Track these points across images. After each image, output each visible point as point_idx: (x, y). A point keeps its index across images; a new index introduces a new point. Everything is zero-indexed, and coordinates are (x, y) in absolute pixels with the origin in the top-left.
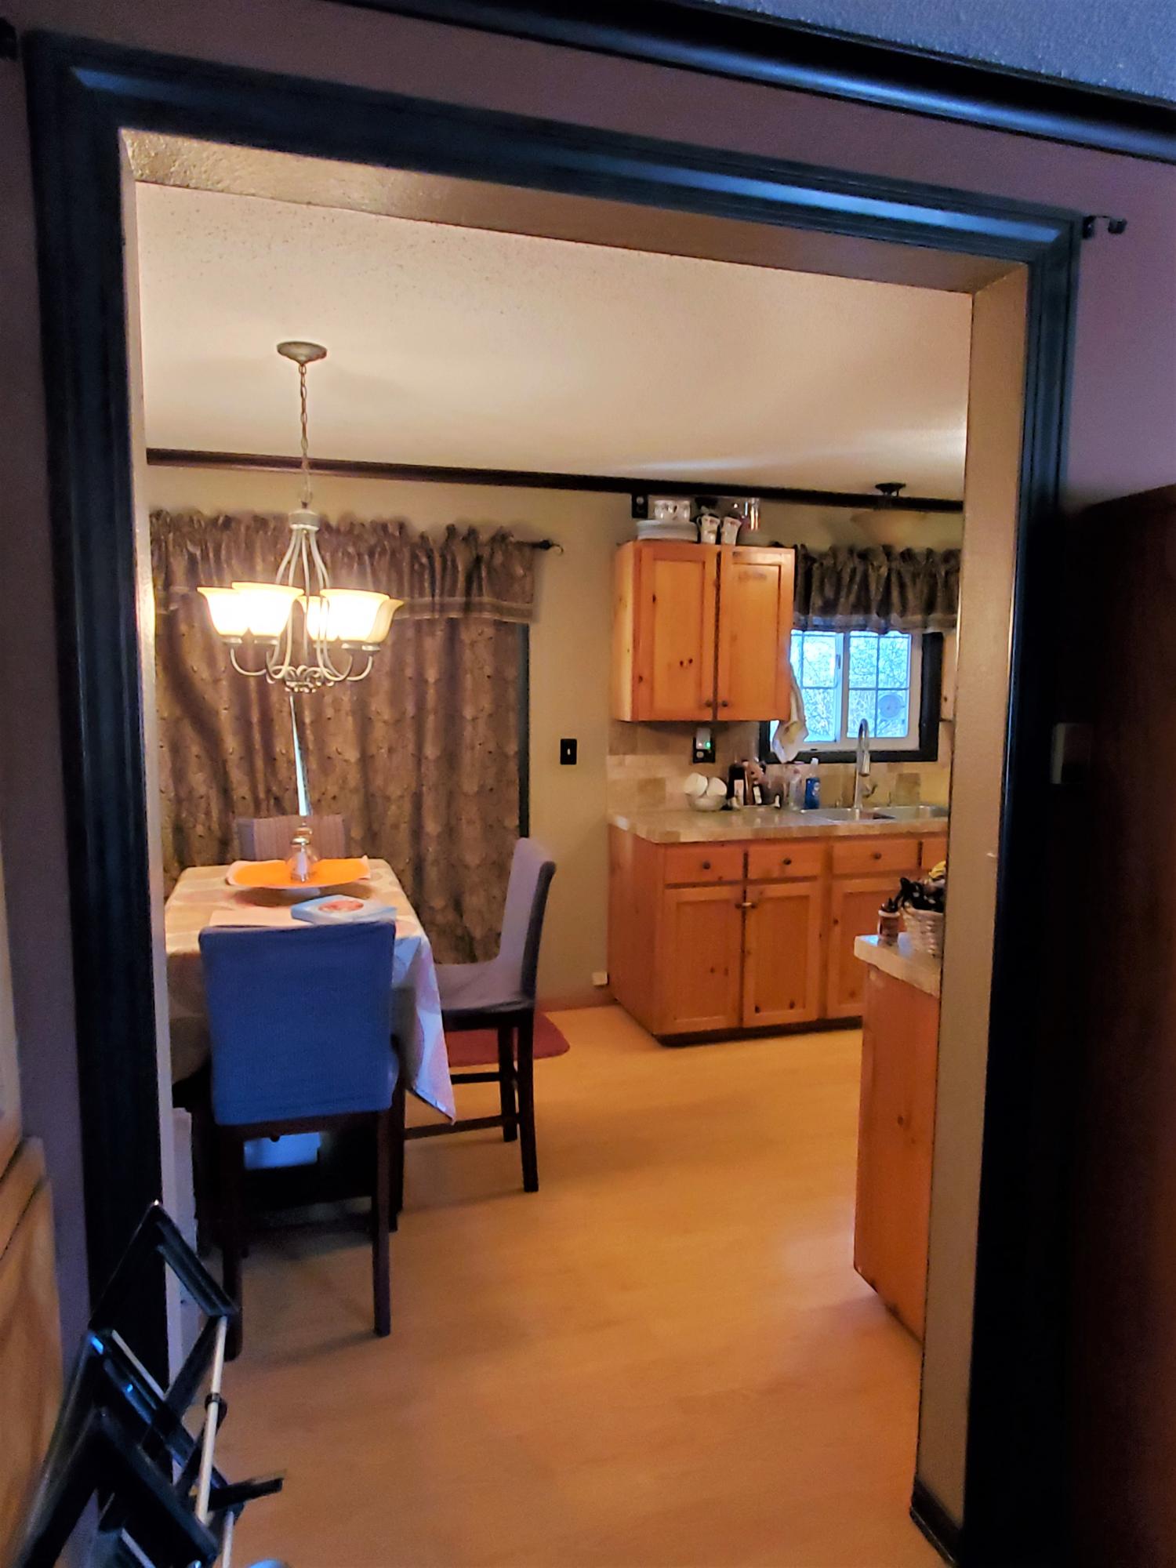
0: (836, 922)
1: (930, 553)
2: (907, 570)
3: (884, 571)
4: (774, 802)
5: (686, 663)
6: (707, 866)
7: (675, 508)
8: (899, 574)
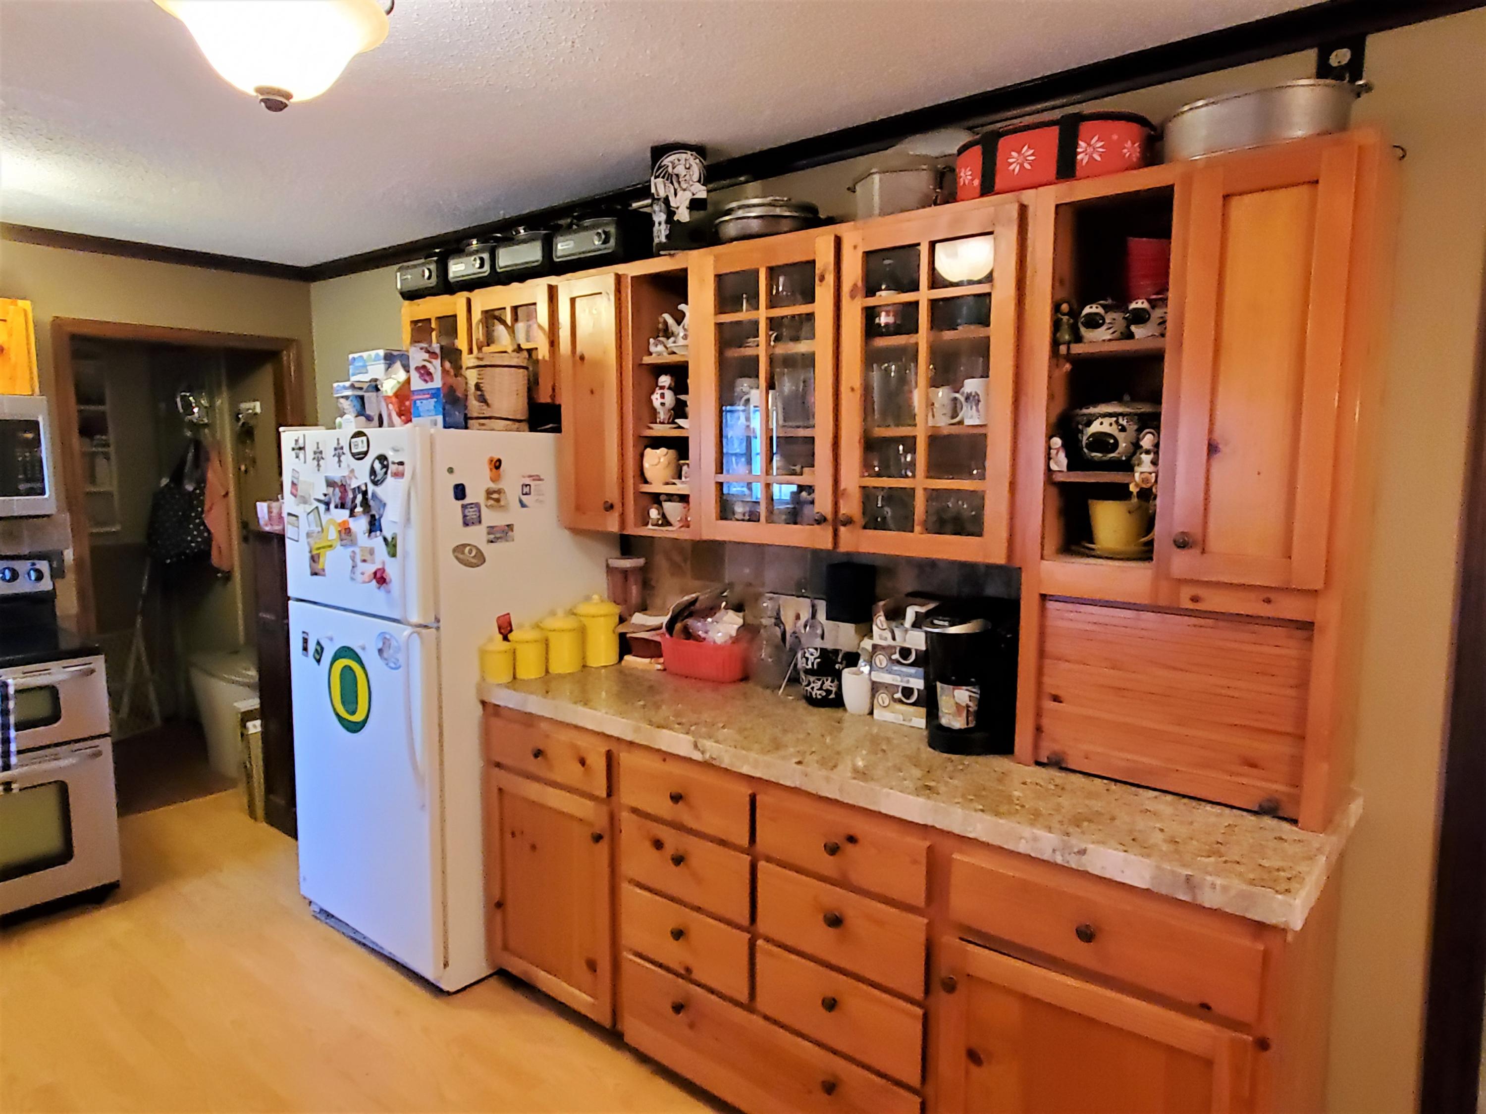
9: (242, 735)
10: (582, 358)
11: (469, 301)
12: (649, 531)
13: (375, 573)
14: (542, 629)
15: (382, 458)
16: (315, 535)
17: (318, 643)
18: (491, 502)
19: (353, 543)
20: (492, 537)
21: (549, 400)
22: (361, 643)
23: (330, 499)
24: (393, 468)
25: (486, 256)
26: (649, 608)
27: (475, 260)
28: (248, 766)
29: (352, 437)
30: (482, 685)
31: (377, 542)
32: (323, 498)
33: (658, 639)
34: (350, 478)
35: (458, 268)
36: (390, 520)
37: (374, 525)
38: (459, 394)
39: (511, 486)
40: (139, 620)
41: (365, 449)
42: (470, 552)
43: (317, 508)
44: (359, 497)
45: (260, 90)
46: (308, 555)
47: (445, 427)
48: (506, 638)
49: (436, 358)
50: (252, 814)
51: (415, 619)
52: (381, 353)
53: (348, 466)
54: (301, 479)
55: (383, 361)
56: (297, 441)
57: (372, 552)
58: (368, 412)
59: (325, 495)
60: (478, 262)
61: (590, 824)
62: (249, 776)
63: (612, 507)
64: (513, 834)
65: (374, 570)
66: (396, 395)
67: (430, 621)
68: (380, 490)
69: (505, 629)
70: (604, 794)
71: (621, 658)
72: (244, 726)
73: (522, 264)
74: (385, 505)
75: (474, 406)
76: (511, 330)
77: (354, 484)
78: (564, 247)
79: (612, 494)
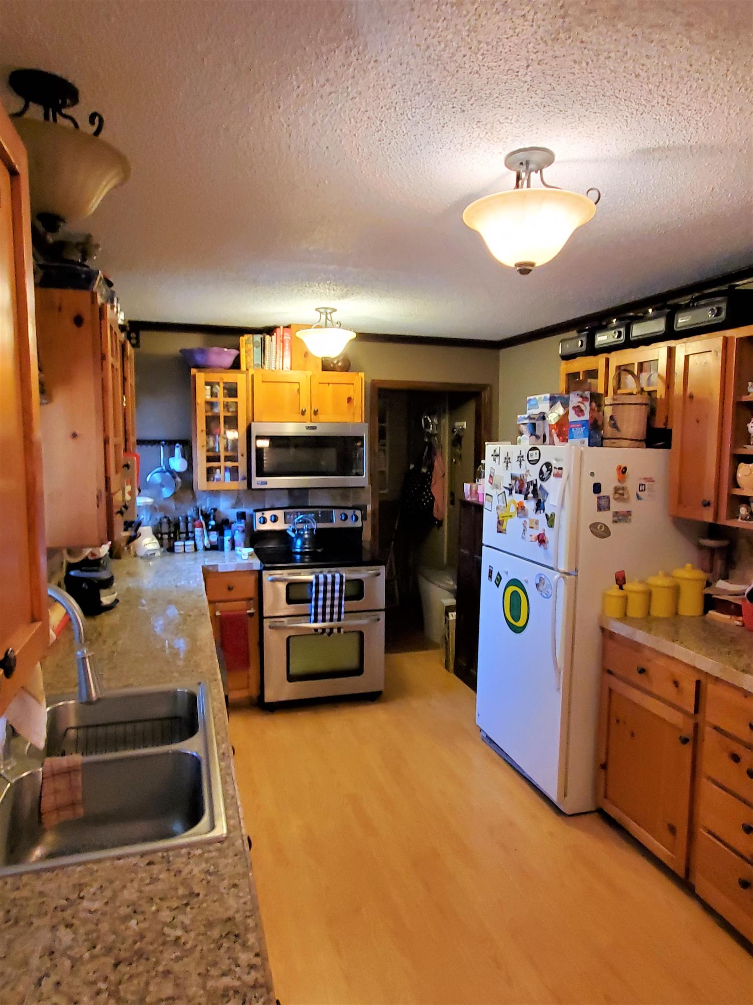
9: (446, 619)
10: (691, 397)
11: (607, 360)
12: (738, 523)
13: (538, 536)
14: (647, 584)
15: (548, 465)
16: (501, 509)
17: (499, 574)
18: (617, 496)
19: (525, 515)
20: (616, 518)
21: (663, 427)
22: (526, 578)
23: (513, 487)
24: (554, 471)
25: (622, 330)
26: (730, 577)
27: (615, 333)
28: (447, 638)
29: (530, 450)
30: (602, 617)
31: (541, 517)
32: (508, 486)
33: (739, 602)
34: (527, 476)
35: (602, 339)
36: (551, 503)
37: (540, 506)
38: (600, 423)
39: (632, 485)
40: (393, 543)
41: (538, 458)
42: (601, 528)
43: (504, 492)
44: (531, 488)
45: (517, 265)
46: (496, 521)
47: (589, 445)
48: (621, 588)
49: (587, 401)
50: (447, 667)
51: (562, 568)
52: (548, 396)
53: (526, 468)
54: (495, 473)
55: (548, 401)
56: (495, 451)
57: (537, 523)
58: (537, 433)
59: (510, 485)
60: (617, 334)
61: (680, 730)
62: (447, 643)
63: (708, 504)
64: (618, 721)
65: (538, 534)
66: (557, 424)
67: (573, 571)
68: (545, 485)
69: (621, 581)
70: (692, 710)
71: (705, 612)
72: (447, 614)
73: (650, 334)
74: (547, 494)
75: (608, 431)
76: (637, 378)
77: (529, 479)
78: (683, 321)
79: (709, 494)
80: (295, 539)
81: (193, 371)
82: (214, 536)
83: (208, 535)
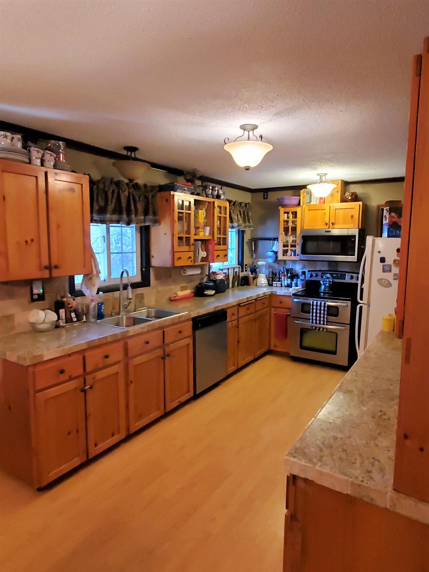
0: (131, 382)
1: (145, 186)
2: (136, 193)
3: (126, 193)
4: (83, 319)
5: (29, 242)
6: (62, 372)
7: (13, 138)
8: (133, 196)
18: (395, 264)
20: (396, 277)
42: (385, 282)
80: (322, 285)
81: (280, 207)
82: (289, 281)
83: (287, 280)
